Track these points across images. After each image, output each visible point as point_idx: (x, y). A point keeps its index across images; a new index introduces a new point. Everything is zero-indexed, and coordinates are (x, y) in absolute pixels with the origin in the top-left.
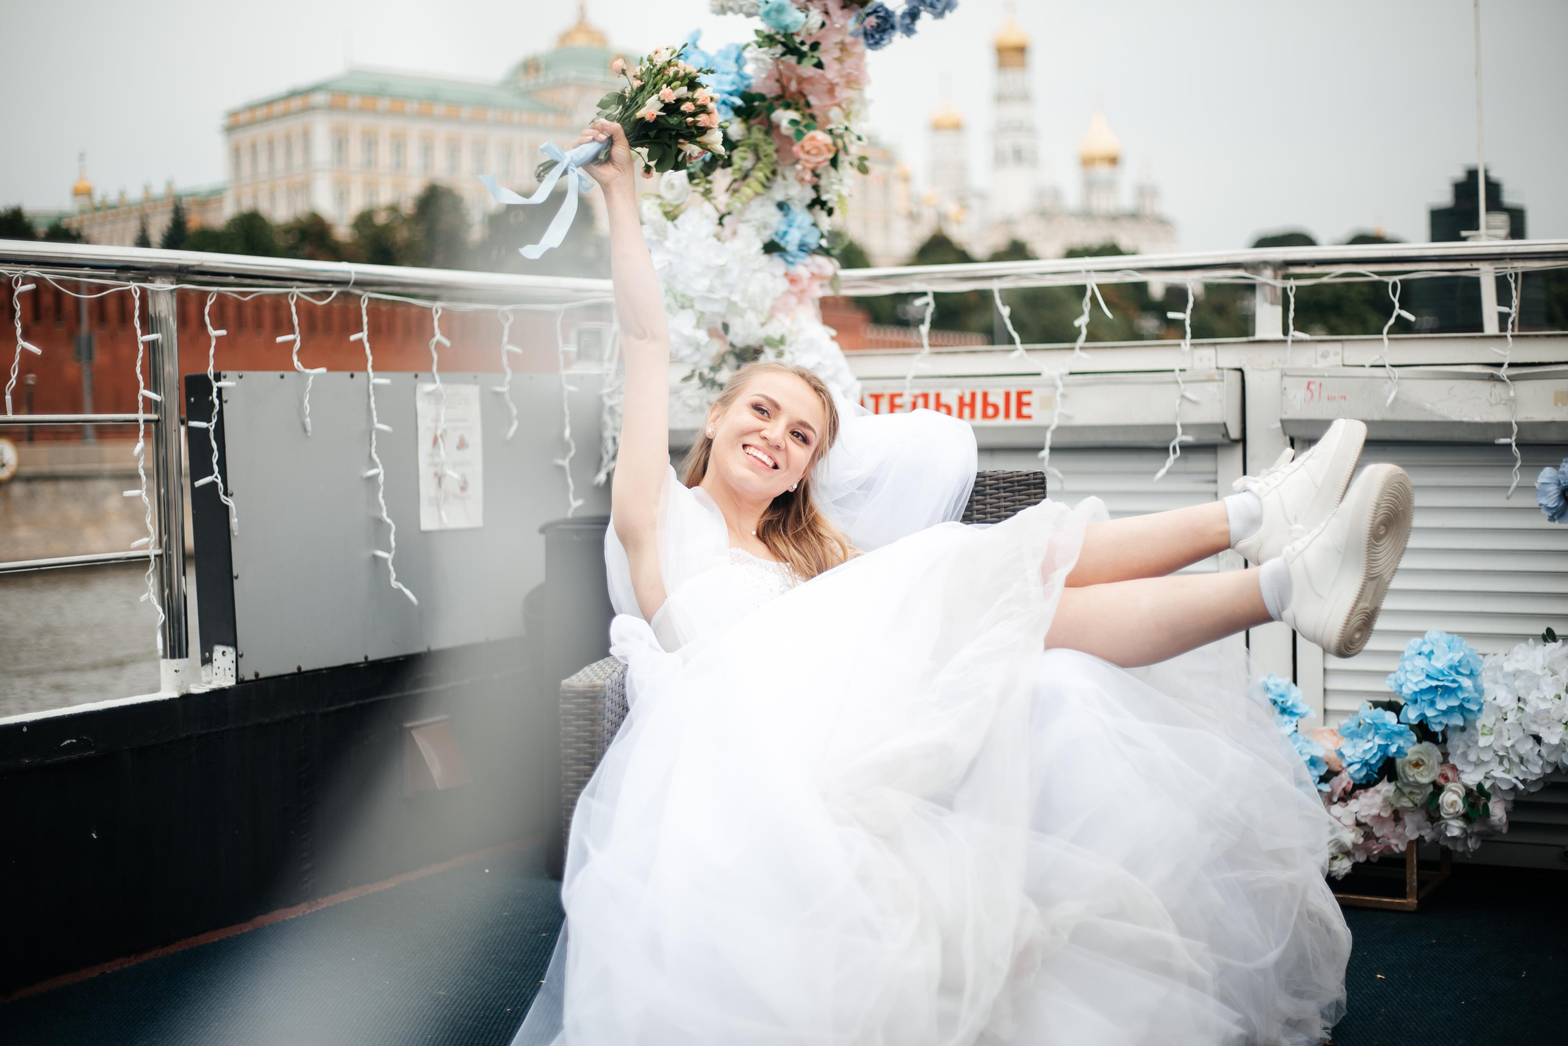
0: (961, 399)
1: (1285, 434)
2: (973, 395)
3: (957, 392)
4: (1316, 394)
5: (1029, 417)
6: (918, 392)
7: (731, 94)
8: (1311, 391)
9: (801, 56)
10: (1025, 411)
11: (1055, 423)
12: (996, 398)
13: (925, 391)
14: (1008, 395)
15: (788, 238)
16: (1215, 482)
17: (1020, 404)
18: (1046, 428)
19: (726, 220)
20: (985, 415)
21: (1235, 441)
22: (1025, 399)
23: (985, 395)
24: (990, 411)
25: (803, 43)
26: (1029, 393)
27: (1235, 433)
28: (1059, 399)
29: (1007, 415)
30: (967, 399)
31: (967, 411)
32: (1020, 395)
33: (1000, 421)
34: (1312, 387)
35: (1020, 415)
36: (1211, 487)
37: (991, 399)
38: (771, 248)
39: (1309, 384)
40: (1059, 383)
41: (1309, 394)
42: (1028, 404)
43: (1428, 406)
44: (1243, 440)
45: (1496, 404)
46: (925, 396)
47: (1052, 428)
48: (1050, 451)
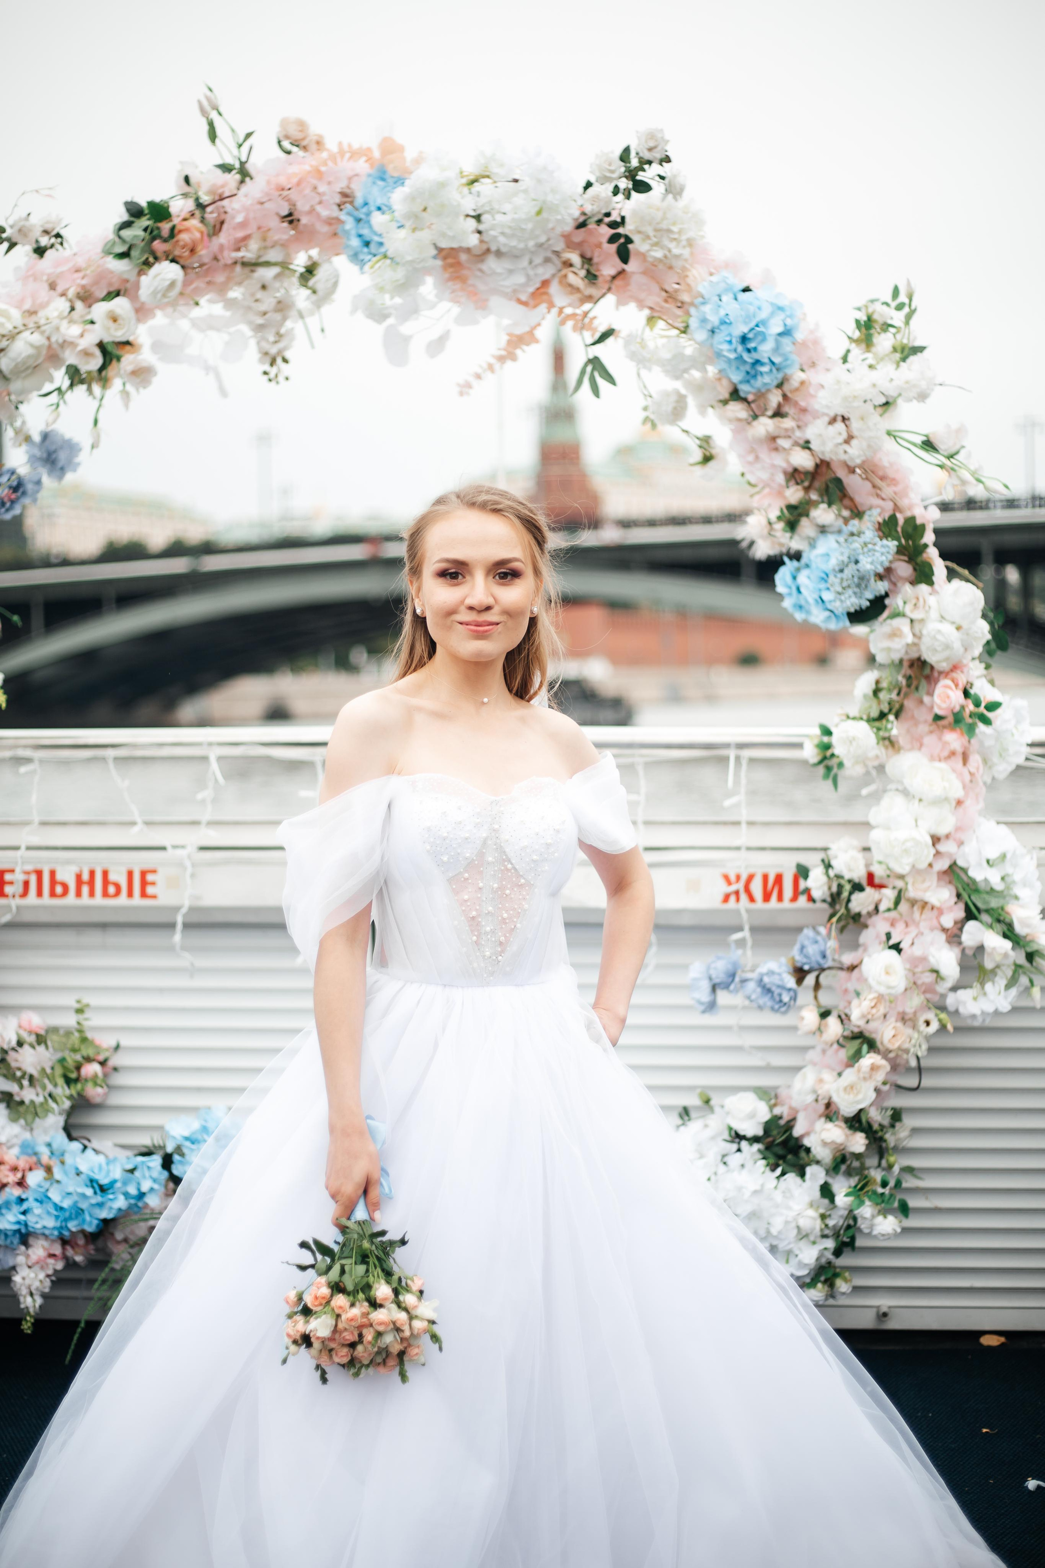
0: (79, 877)
2: (92, 873)
3: (74, 869)
5: (154, 897)
6: (29, 868)
10: (150, 890)
11: (187, 904)
12: (118, 876)
13: (39, 867)
14: (130, 874)
17: (144, 883)
18: (177, 909)
20: (105, 894)
22: (150, 878)
23: (105, 874)
24: (112, 890)
26: (154, 871)
28: (189, 880)
29: (130, 894)
30: (86, 877)
31: (85, 889)
32: (143, 874)
33: (123, 900)
35: (144, 894)
37: (112, 877)
40: (188, 864)
42: (153, 884)
46: (39, 874)
47: (184, 910)
48: (183, 931)
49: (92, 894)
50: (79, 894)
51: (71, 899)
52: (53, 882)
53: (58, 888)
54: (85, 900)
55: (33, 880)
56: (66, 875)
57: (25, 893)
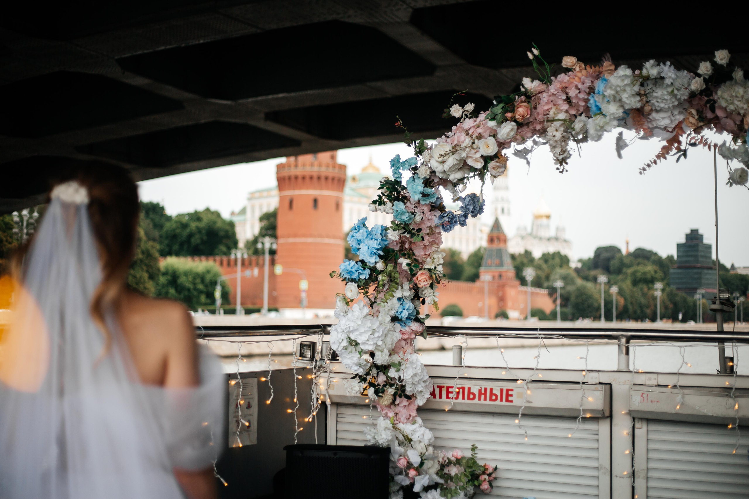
0: (480, 391)
1: (631, 417)
2: (486, 389)
3: (479, 388)
4: (646, 399)
5: (512, 401)
6: (460, 386)
7: (378, 249)
8: (643, 397)
9: (412, 235)
10: (510, 398)
11: (524, 405)
12: (497, 392)
13: (464, 386)
14: (502, 390)
15: (403, 315)
16: (598, 434)
17: (508, 395)
18: (521, 407)
19: (374, 305)
20: (491, 400)
21: (607, 417)
22: (510, 393)
23: (491, 390)
24: (494, 397)
25: (413, 229)
26: (512, 390)
27: (607, 413)
28: (526, 394)
29: (501, 400)
30: (483, 391)
31: (483, 396)
32: (508, 390)
33: (498, 402)
34: (644, 396)
35: (507, 400)
36: (596, 437)
37: (494, 392)
38: (395, 319)
39: (642, 394)
40: (526, 387)
41: (642, 399)
42: (511, 395)
43: (697, 408)
44: (611, 416)
45: (729, 408)
46: (463, 388)
47: (523, 408)
48: (521, 417)
49: (485, 399)
50: (480, 399)
51: (476, 401)
52: (469, 393)
53: (471, 396)
54: (482, 402)
55: (461, 390)
56: (475, 390)
57: (457, 398)
